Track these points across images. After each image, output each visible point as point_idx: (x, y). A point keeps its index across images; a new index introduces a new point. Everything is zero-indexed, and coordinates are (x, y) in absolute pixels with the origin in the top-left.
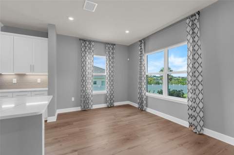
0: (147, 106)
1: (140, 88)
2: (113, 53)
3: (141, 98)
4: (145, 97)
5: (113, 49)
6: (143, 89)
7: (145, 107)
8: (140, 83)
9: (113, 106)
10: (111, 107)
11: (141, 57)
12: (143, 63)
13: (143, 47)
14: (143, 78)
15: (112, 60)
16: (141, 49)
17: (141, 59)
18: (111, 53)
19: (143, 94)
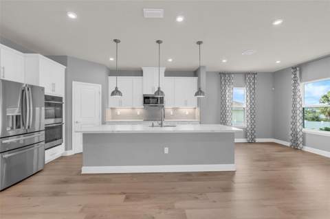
0: (304, 145)
1: (294, 123)
2: (254, 84)
3: (295, 135)
4: (301, 134)
5: (254, 78)
6: (298, 124)
7: (301, 145)
8: (294, 117)
9: (255, 143)
10: (252, 142)
11: (295, 87)
12: (298, 94)
13: (298, 75)
14: (298, 112)
15: (253, 91)
16: (295, 77)
17: (295, 89)
18: (251, 84)
19: (298, 130)
